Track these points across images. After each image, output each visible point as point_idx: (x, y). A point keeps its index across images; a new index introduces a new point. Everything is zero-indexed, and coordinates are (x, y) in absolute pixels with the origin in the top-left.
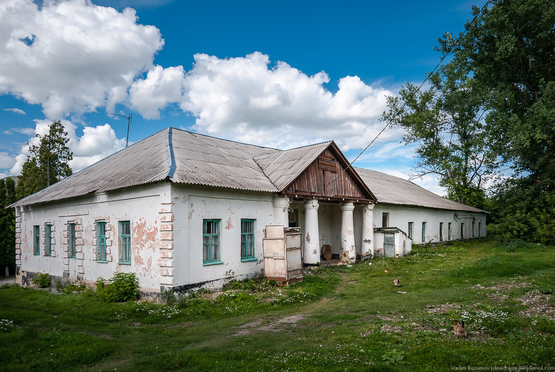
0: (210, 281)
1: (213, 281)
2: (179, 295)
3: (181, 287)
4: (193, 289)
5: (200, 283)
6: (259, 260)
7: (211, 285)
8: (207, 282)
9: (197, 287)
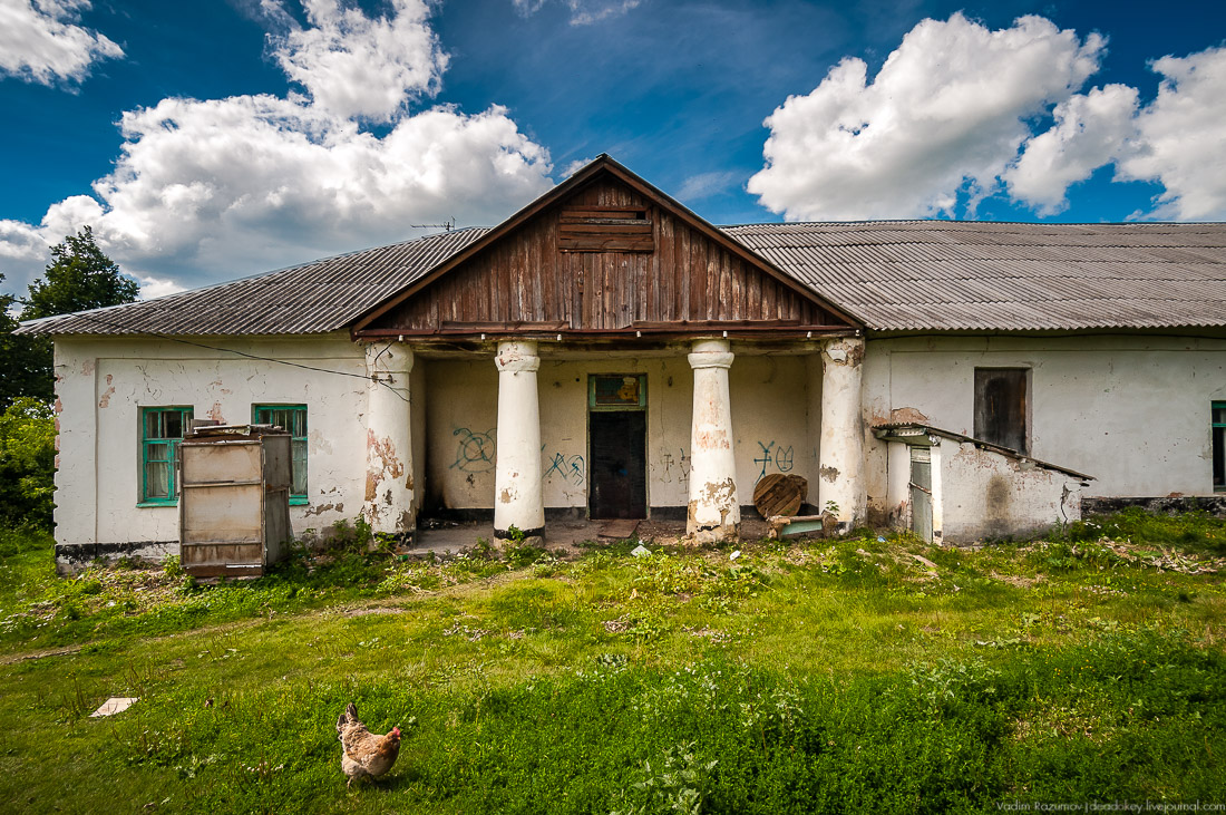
0: (157, 543)
1: (165, 543)
2: (71, 563)
3: (75, 546)
4: (110, 555)
5: (131, 544)
6: (316, 505)
7: (160, 551)
8: (150, 543)
9: (121, 550)
